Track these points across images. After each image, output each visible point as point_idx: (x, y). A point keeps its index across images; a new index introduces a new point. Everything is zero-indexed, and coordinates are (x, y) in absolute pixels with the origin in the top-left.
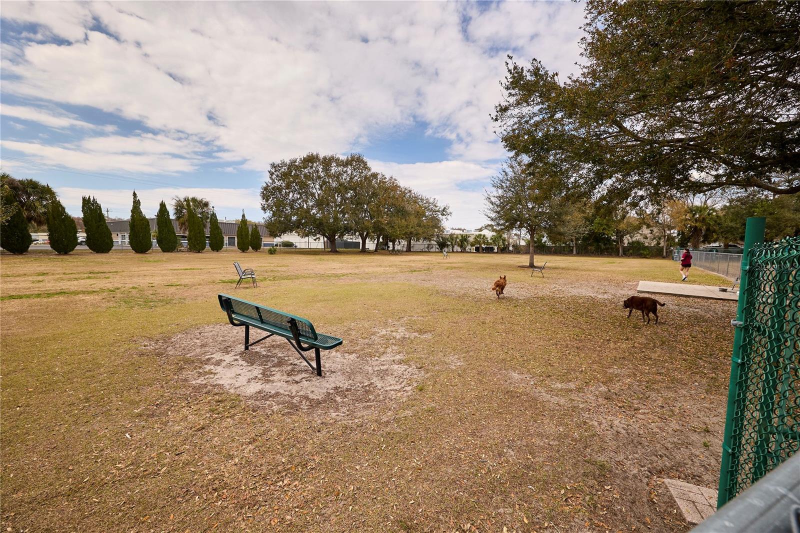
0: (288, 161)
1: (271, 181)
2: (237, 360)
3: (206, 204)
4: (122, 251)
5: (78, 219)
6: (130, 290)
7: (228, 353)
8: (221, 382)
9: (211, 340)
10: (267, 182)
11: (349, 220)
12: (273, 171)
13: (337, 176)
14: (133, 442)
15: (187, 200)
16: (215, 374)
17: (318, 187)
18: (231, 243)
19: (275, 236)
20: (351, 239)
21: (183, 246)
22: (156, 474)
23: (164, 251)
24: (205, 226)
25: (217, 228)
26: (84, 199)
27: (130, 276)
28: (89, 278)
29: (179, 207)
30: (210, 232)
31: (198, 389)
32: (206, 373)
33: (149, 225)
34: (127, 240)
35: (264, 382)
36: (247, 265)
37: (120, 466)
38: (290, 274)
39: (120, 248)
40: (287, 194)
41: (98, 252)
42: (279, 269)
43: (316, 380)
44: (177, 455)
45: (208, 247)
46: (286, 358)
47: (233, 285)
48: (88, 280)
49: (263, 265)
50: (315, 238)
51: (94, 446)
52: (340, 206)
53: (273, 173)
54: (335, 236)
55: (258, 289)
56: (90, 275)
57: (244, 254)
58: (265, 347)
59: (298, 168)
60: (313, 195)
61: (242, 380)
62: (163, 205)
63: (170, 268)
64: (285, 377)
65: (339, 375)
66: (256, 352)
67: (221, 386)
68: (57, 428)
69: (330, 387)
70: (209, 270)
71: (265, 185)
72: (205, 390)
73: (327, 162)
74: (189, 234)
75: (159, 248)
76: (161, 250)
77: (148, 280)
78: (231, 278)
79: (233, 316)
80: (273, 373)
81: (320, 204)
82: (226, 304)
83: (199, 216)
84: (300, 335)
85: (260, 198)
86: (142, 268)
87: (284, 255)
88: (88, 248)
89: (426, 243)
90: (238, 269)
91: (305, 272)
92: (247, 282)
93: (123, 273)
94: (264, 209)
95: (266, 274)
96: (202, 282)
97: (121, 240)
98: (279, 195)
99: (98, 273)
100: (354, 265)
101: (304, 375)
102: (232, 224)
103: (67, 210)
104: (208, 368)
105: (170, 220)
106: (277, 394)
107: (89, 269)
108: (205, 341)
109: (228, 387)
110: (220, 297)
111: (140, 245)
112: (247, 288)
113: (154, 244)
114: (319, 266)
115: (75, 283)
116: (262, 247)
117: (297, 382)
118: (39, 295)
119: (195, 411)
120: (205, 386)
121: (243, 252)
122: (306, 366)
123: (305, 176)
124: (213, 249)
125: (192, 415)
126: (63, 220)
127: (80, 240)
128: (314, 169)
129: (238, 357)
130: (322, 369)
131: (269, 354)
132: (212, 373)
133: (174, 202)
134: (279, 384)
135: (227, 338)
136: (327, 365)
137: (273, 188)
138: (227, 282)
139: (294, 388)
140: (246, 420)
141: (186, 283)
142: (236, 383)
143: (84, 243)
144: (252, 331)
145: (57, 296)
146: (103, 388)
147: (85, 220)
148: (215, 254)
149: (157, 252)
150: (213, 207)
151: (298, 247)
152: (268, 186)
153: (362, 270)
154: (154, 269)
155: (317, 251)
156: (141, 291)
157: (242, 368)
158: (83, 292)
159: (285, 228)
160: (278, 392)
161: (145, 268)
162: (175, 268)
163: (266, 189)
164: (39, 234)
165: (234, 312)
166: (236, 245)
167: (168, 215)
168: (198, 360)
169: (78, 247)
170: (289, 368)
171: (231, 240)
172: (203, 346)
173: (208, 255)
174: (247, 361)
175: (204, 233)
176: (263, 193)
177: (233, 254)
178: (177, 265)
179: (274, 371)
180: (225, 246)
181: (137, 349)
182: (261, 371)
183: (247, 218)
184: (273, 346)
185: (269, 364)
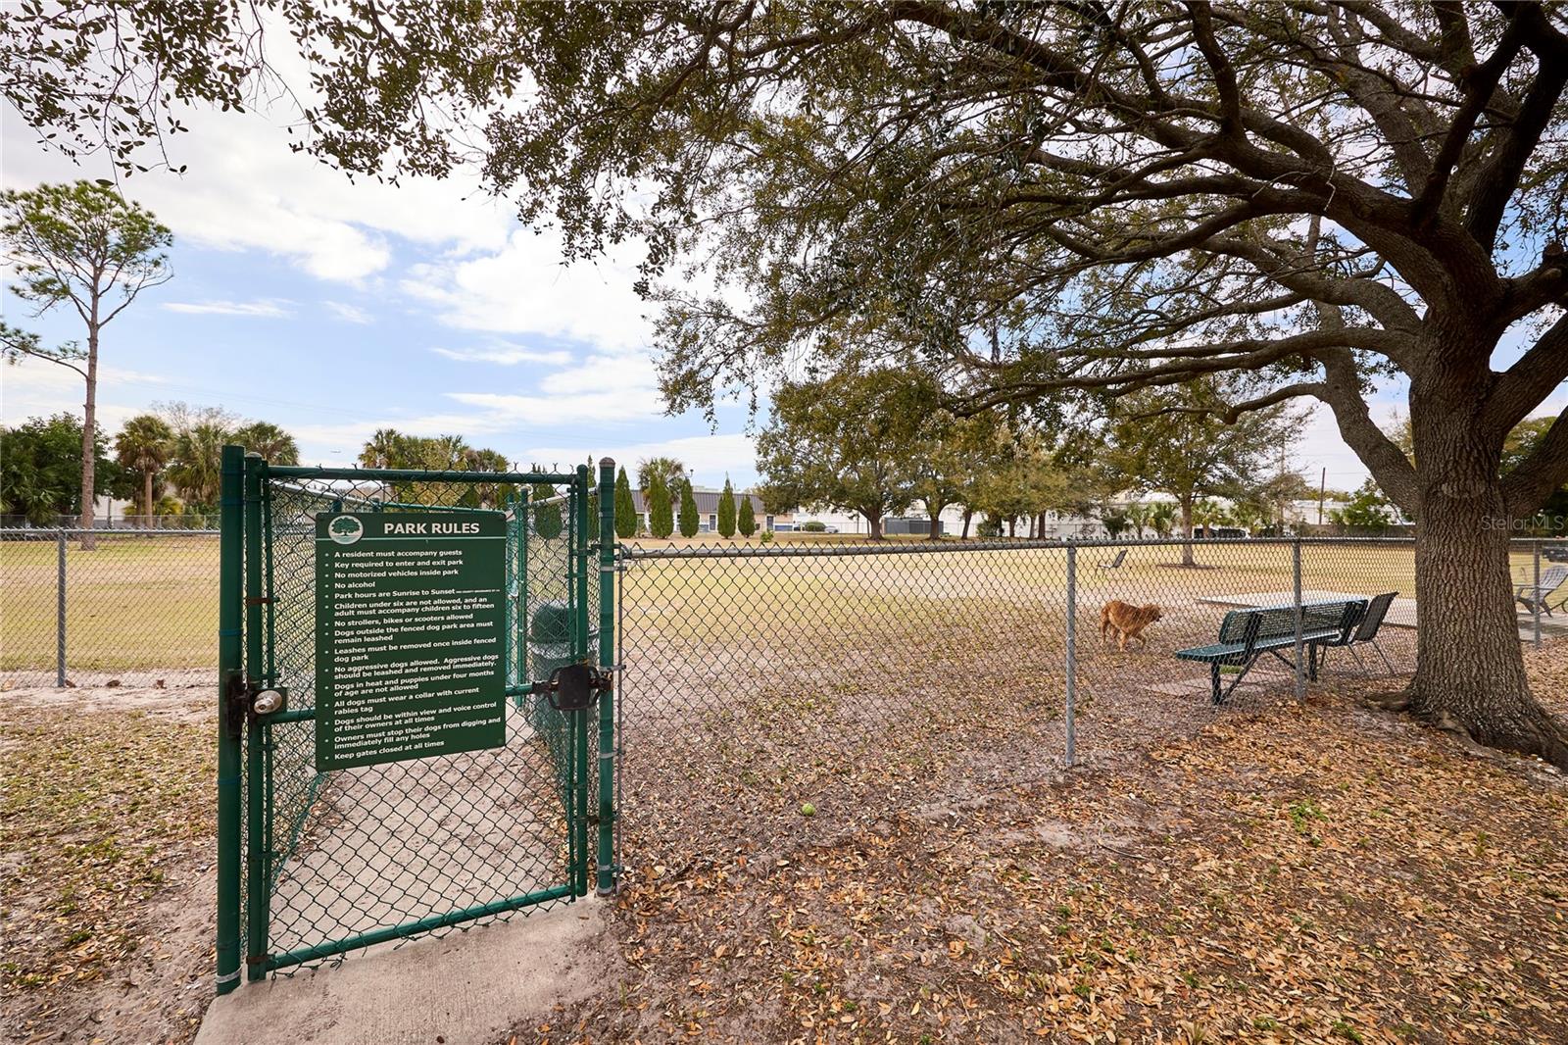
3: (679, 468)
15: (654, 463)
18: (710, 525)
24: (675, 499)
25: (690, 501)
29: (647, 473)
30: (682, 508)
45: (676, 530)
50: (850, 514)
57: (728, 541)
71: (762, 433)
74: (652, 512)
83: (670, 484)
85: (754, 452)
89: (1079, 521)
94: (760, 469)
102: (711, 494)
105: (630, 493)
116: (757, 530)
121: (728, 538)
124: (683, 533)
137: (774, 436)
148: (685, 539)
150: (687, 471)
152: (767, 432)
163: (763, 437)
166: (716, 526)
167: (628, 486)
175: (672, 511)
176: (759, 444)
180: (700, 530)
183: (733, 486)
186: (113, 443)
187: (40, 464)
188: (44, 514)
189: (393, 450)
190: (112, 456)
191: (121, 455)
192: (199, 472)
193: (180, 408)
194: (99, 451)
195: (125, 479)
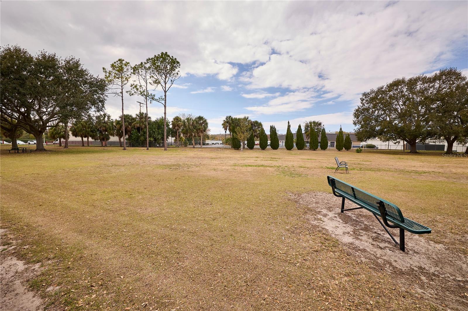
0: (376, 89)
1: (361, 105)
2: (336, 217)
3: (320, 124)
4: (282, 149)
5: (268, 135)
6: (285, 167)
7: (330, 211)
8: (327, 228)
9: (321, 201)
10: (359, 106)
11: (434, 127)
12: (364, 98)
13: (422, 92)
14: (285, 242)
15: (310, 123)
16: (323, 221)
17: (401, 103)
18: (332, 145)
19: (362, 141)
20: (434, 142)
21: (307, 147)
22: (295, 265)
23: (298, 149)
24: (318, 136)
25: (325, 137)
26: (271, 126)
27: (285, 161)
28: (271, 160)
29: (307, 126)
30: (321, 139)
31: (315, 227)
32: (318, 219)
33: (293, 137)
34: (284, 144)
35: (354, 238)
36: (342, 159)
37: (280, 251)
38: (372, 167)
39: (281, 147)
40: (373, 112)
41: (274, 149)
42: (364, 163)
43: (398, 253)
44: (305, 260)
45: (319, 148)
46: (371, 227)
47: (333, 170)
48: (270, 161)
49: (353, 160)
50: (396, 142)
51: (271, 237)
52: (423, 116)
53: (364, 100)
54: (416, 140)
55: (349, 175)
56: (271, 159)
57: (340, 152)
58: (355, 214)
59: (384, 92)
60: (396, 110)
61: (340, 231)
62: (300, 126)
63: (301, 158)
64: (371, 240)
65: (423, 258)
66: (349, 216)
67: (327, 230)
68: (260, 223)
69: (414, 264)
70: (320, 161)
71: (357, 108)
72: (318, 229)
73: (412, 83)
74: (310, 141)
75: (296, 148)
76: (297, 149)
77: (292, 163)
78: (332, 166)
79: (335, 190)
80: (361, 234)
81: (402, 116)
82: (332, 182)
83: (316, 130)
84: (387, 214)
85: (353, 117)
86: (289, 157)
87: (367, 154)
88: (271, 147)
90: (337, 161)
91: (386, 166)
92: (342, 170)
93: (282, 159)
94: (355, 124)
95: (354, 165)
96: (316, 167)
97: (282, 144)
98: (367, 114)
99: (274, 158)
100: (437, 165)
101: (387, 245)
102: (333, 134)
103: (265, 132)
104: (319, 216)
105: (302, 134)
106: (364, 250)
107: (271, 156)
108: (318, 200)
109: (331, 232)
110: (328, 177)
111: (289, 147)
112: (342, 173)
113: (294, 145)
114: (398, 163)
115: (266, 162)
116: (352, 148)
117: (381, 248)
118: (256, 166)
119: (313, 239)
120: (318, 227)
121: (339, 151)
122: (388, 238)
123: (390, 97)
124: (322, 149)
125: (311, 240)
126: (264, 136)
127: (268, 144)
128: (399, 90)
129: (337, 216)
130: (405, 246)
131: (358, 220)
132: (321, 220)
133: (304, 125)
134: (366, 244)
135: (330, 202)
136: (410, 245)
137: (363, 110)
138: (329, 168)
139: (379, 252)
140: (343, 258)
141: (308, 167)
142: (336, 232)
143: (269, 145)
144: (346, 201)
145: (261, 167)
146: (275, 211)
147: (271, 135)
148: (323, 152)
149: (295, 150)
150: (324, 125)
151: (379, 148)
152: (359, 108)
153: (448, 170)
154: (294, 158)
155: (396, 152)
156: (289, 168)
157: (339, 223)
158: (269, 166)
159: (370, 135)
160: (365, 249)
161: (290, 157)
162: (303, 158)
163: (357, 110)
164: (257, 141)
165: (336, 188)
166: (335, 146)
167: (302, 131)
168: (314, 210)
169: (268, 147)
170: (374, 235)
171: (332, 143)
172: (317, 203)
173: (319, 151)
174: (342, 220)
175: (318, 140)
176: (355, 113)
177: (333, 152)
178: (304, 157)
179: (361, 233)
180: (328, 147)
181: (287, 197)
182: (352, 230)
183: (343, 130)
184: (360, 215)
185: (358, 227)
186: (171, 123)
187: (158, 129)
188: (159, 141)
189: (231, 122)
190: (171, 126)
191: (173, 126)
192: (187, 130)
193: (184, 115)
194: (168, 126)
195: (173, 133)
